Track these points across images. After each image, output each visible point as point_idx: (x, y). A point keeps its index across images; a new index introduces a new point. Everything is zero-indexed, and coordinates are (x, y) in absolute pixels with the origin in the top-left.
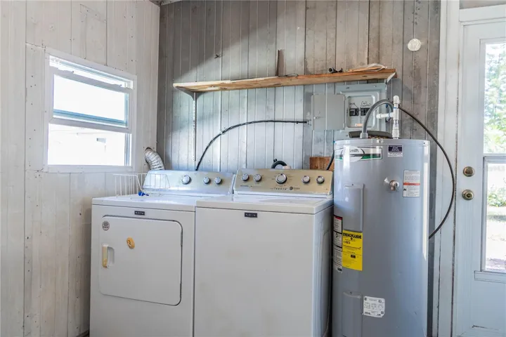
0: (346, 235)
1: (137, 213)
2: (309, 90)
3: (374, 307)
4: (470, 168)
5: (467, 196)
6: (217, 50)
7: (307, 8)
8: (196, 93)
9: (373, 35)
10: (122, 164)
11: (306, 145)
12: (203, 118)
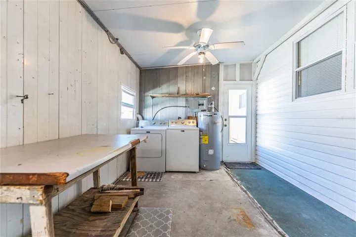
0: (204, 135)
1: (147, 132)
2: (187, 98)
3: (211, 152)
4: (226, 119)
5: (226, 126)
6: (159, 85)
7: (186, 76)
8: (153, 97)
9: (204, 84)
10: (132, 118)
11: (186, 113)
12: (154, 105)
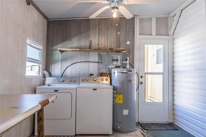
0: (118, 94)
1: (55, 91)
2: (99, 53)
3: (126, 112)
4: (142, 76)
5: (142, 83)
6: (69, 38)
7: (99, 29)
8: (62, 52)
9: (118, 39)
11: (99, 69)
12: (63, 60)
